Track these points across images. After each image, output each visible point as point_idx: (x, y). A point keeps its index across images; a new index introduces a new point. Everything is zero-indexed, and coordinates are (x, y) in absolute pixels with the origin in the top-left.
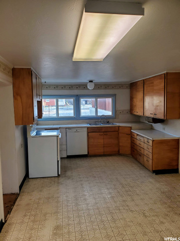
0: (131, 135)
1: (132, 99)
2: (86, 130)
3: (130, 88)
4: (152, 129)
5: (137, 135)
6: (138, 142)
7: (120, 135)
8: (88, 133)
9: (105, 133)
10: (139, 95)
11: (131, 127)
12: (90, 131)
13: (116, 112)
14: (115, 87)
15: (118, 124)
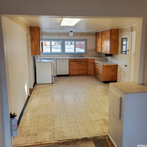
0: (94, 63)
1: (96, 42)
2: (68, 60)
3: (96, 36)
4: (107, 60)
5: (97, 63)
6: (97, 67)
7: (88, 63)
8: (69, 62)
9: (79, 62)
10: (100, 40)
11: (94, 59)
12: (71, 61)
13: (87, 50)
14: (87, 34)
15: (87, 57)
